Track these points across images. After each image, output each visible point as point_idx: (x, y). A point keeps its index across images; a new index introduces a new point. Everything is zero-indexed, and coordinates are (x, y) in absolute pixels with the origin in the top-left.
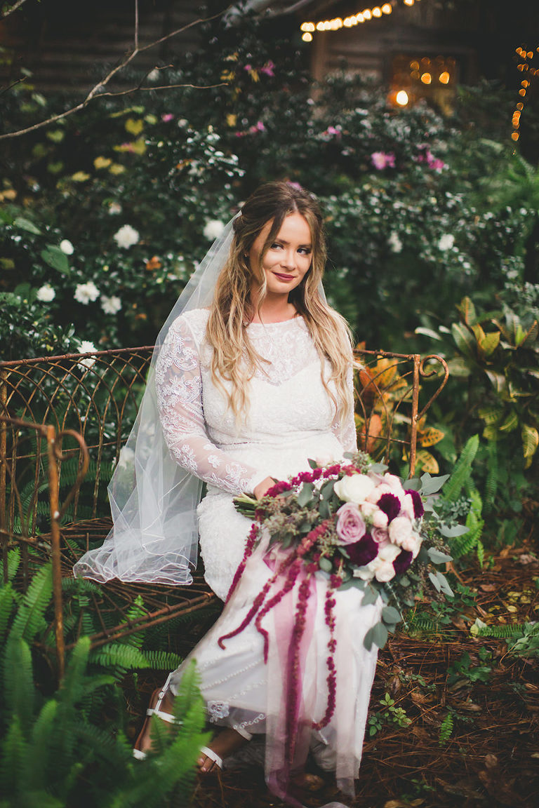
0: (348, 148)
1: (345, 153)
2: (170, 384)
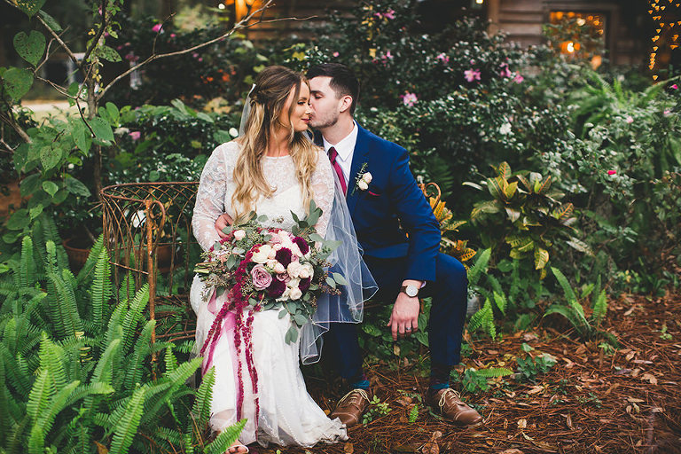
0: (449, 68)
1: (446, 71)
2: (206, 186)
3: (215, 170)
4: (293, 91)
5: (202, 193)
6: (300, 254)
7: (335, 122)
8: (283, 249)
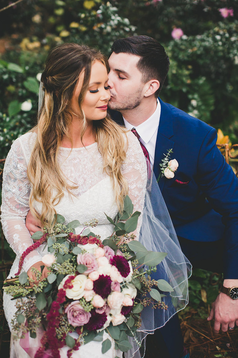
0: (208, 7)
1: (206, 10)
2: (9, 184)
3: (16, 168)
4: (82, 76)
5: (6, 192)
6: (120, 279)
7: (138, 104)
8: (101, 277)
